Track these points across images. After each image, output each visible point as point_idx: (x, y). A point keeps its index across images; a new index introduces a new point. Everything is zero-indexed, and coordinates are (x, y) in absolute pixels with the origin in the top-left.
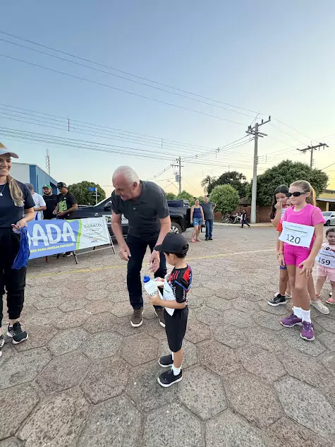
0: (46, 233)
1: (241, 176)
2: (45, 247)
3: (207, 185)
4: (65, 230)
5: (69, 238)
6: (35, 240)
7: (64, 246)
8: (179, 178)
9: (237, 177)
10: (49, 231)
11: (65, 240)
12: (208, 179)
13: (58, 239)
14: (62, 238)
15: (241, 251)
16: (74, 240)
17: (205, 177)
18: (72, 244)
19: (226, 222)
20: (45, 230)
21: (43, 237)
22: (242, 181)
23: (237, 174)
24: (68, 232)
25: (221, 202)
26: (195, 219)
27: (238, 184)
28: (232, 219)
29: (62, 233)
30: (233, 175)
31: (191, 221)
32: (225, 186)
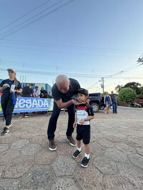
0: (37, 103)
1: (138, 84)
2: (36, 108)
3: (118, 89)
4: (45, 102)
5: (46, 106)
6: (33, 105)
7: (44, 109)
8: (103, 87)
9: (136, 85)
10: (39, 102)
11: (45, 106)
12: (118, 86)
13: (42, 106)
14: (43, 105)
15: (133, 119)
16: (48, 107)
17: (117, 86)
18: (47, 108)
19: (129, 106)
20: (37, 101)
21: (36, 104)
22: (139, 87)
23: (135, 83)
24: (46, 103)
25: (125, 96)
26: (106, 102)
27: (136, 88)
28: (133, 105)
29: (44, 103)
30: (133, 84)
31: (105, 102)
32: (127, 88)
